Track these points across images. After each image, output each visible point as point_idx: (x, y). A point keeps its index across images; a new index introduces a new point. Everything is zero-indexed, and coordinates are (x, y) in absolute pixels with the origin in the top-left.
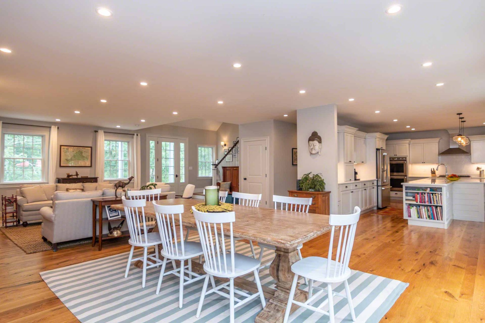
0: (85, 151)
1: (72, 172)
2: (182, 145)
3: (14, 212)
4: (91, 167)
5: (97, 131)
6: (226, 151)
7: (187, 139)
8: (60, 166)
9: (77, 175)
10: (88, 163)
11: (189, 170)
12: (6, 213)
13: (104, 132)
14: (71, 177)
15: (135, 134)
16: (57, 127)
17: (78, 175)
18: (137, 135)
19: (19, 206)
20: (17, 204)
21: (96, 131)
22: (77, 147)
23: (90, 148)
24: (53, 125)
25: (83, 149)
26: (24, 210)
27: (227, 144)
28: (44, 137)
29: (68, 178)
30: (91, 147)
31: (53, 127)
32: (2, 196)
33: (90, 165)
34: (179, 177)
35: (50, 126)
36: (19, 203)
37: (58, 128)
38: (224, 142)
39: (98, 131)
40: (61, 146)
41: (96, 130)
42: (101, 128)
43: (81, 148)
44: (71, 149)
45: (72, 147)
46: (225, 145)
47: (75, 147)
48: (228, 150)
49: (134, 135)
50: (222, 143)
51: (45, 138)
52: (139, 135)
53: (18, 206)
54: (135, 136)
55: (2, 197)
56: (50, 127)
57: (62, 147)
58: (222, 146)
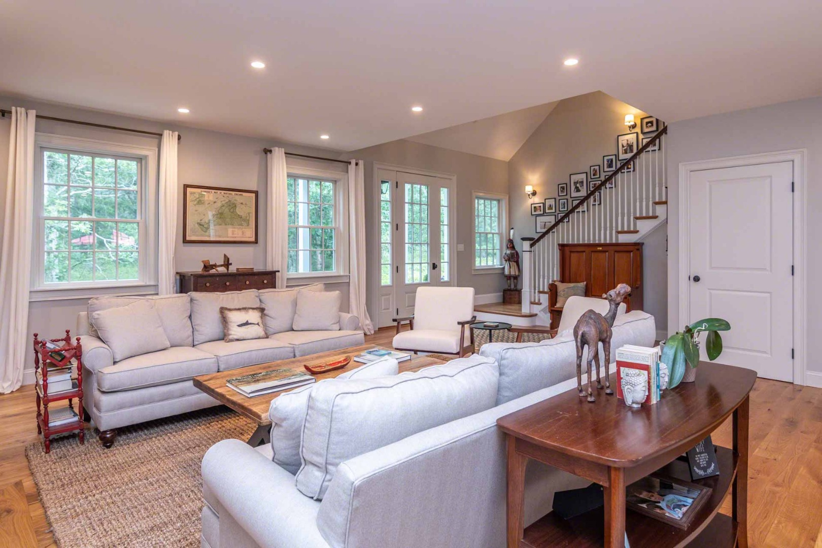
0: (241, 201)
1: (215, 255)
2: (444, 194)
3: (74, 396)
4: (256, 245)
5: (271, 151)
6: (535, 207)
7: (454, 178)
8: (185, 241)
9: (227, 264)
10: (249, 235)
11: (458, 253)
12: (47, 401)
13: (285, 153)
14: (213, 271)
15: (353, 162)
16: (176, 134)
17: (231, 264)
18: (357, 164)
19: (89, 373)
20: (81, 367)
21: (267, 151)
22: (223, 192)
23: (253, 195)
24: (166, 129)
25: (238, 198)
26: (104, 390)
27: (538, 190)
28: (143, 162)
29: (207, 273)
30: (256, 193)
31: (166, 133)
32: (36, 335)
33: (253, 239)
34: (437, 268)
35: (159, 132)
36: (87, 362)
37: (179, 138)
38: (533, 186)
39: (272, 149)
40: (186, 186)
41: (268, 148)
42: (279, 143)
43: (233, 193)
44: (209, 196)
45: (213, 191)
46: (534, 193)
47: (219, 192)
48: (542, 205)
49: (350, 163)
50: (529, 189)
51: (146, 163)
52: (361, 163)
53: (85, 376)
54: (352, 167)
55: (36, 339)
56: (161, 135)
57: (189, 190)
58: (529, 195)
